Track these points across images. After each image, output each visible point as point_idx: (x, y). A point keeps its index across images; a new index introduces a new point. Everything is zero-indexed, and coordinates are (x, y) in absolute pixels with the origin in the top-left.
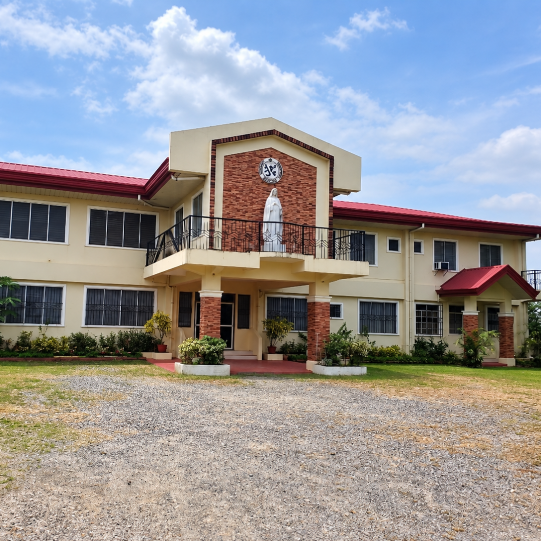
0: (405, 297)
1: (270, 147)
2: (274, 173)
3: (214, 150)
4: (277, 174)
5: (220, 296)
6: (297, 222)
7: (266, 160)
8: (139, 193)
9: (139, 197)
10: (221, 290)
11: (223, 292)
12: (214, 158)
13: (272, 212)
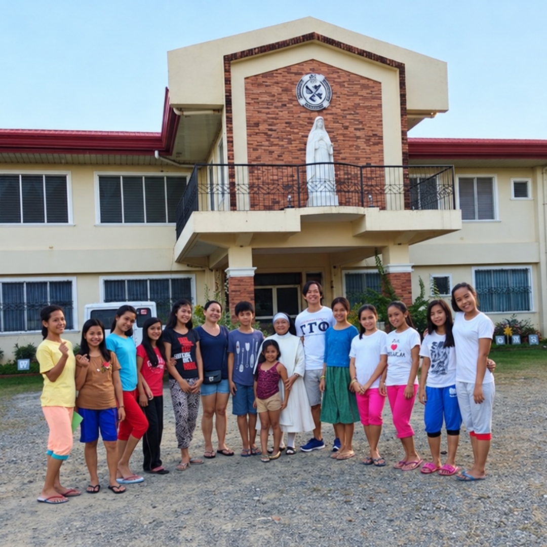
0: (540, 259)
1: (311, 58)
2: (320, 95)
3: (227, 71)
4: (323, 97)
5: (252, 274)
6: (358, 163)
7: (306, 78)
8: (157, 149)
9: (156, 153)
10: (253, 266)
11: (256, 268)
12: (228, 81)
13: (318, 151)
